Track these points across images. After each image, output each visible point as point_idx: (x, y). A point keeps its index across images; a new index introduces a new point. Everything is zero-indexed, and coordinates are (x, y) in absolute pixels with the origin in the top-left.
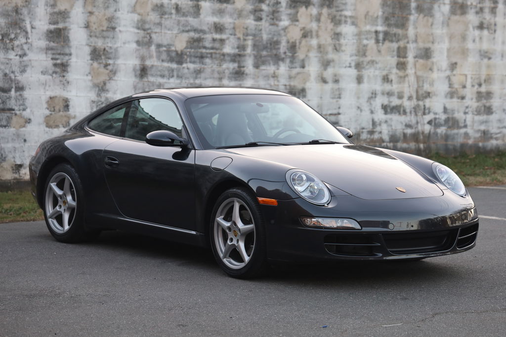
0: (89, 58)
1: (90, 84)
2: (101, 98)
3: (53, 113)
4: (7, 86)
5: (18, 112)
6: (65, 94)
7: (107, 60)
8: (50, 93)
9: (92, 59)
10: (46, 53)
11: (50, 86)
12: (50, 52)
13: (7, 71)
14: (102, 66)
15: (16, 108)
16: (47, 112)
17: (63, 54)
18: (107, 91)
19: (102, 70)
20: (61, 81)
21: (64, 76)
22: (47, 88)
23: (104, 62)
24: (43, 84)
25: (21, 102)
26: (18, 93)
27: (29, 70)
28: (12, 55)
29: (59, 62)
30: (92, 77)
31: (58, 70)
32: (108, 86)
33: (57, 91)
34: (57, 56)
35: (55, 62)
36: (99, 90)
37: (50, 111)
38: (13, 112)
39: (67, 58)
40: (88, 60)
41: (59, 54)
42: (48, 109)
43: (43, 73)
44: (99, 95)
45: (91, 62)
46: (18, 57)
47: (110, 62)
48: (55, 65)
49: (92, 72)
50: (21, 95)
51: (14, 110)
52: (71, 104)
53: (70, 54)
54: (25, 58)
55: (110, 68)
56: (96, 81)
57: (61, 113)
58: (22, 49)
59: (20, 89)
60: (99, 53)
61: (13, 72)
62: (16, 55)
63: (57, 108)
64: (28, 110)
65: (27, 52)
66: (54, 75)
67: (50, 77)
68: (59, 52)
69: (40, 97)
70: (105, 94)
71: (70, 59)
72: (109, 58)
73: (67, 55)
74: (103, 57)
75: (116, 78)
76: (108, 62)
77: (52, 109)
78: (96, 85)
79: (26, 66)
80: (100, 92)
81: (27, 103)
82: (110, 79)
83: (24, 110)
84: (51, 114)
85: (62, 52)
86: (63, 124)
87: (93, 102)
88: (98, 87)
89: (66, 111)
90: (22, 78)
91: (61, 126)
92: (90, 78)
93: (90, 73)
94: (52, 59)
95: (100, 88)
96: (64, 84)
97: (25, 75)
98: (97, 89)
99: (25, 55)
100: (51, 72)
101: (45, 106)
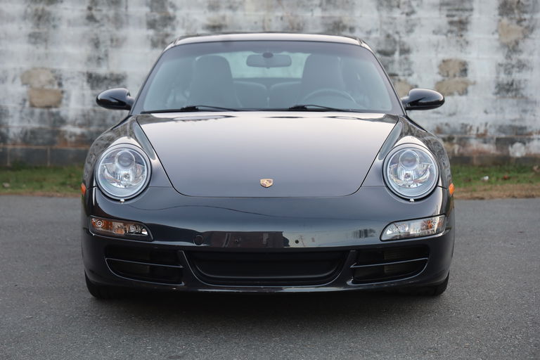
0: (497, 12)
1: (497, 44)
2: (512, 59)
3: (446, 79)
4: (389, 48)
5: (402, 78)
6: (463, 57)
7: (521, 14)
8: (442, 56)
9: (501, 14)
10: (440, 10)
11: (443, 47)
12: (445, 8)
13: (391, 32)
14: (514, 22)
15: (400, 73)
16: (439, 78)
17: (462, 10)
18: (521, 51)
19: (514, 26)
20: (458, 41)
21: (461, 36)
22: (440, 49)
23: (517, 17)
24: (435, 46)
25: (406, 66)
26: (403, 56)
27: (417, 30)
28: (397, 14)
29: (456, 19)
30: (500, 35)
31: (455, 28)
32: (521, 46)
33: (453, 54)
34: (454, 13)
35: (451, 19)
36: (509, 51)
37: (443, 76)
38: (396, 77)
39: (467, 14)
40: (494, 16)
41: (457, 10)
42: (440, 73)
43: (435, 32)
44: (508, 57)
45: (499, 17)
46: (404, 16)
47: (526, 16)
48: (451, 23)
49: (500, 30)
50: (406, 59)
51: (397, 75)
52: (470, 68)
53: (472, 10)
54: (413, 17)
55: (525, 24)
56: (505, 40)
57: (457, 79)
58: (410, 6)
59: (405, 51)
60: (511, 6)
61: (397, 33)
62: (402, 13)
63: (451, 73)
64: (415, 76)
65: (416, 9)
66: (449, 35)
67: (444, 37)
68: (457, 7)
69: (431, 60)
70: (518, 56)
71: (470, 15)
72: (525, 12)
73: (467, 10)
74: (516, 11)
75: (533, 36)
76: (523, 17)
77: (446, 74)
78: (504, 45)
79: (414, 25)
80: (510, 53)
81: (414, 67)
82: (525, 37)
83: (410, 75)
84: (443, 80)
85: (461, 7)
86: (458, 91)
87: (500, 65)
88: (508, 47)
89: (463, 76)
90: (408, 40)
91: (456, 93)
92: (497, 36)
93: (497, 31)
94: (448, 16)
95: (511, 48)
96: (461, 45)
97: (413, 36)
98: (506, 50)
99: (413, 12)
100: (445, 31)
101: (436, 70)
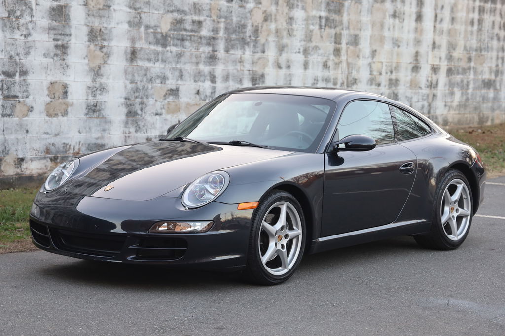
0: (86, 39)
1: (87, 68)
2: (96, 83)
3: (53, 100)
4: (12, 70)
5: (21, 100)
6: (65, 80)
7: (102, 41)
8: (51, 79)
9: (89, 41)
10: (49, 33)
11: (51, 70)
12: (52, 32)
13: (13, 53)
14: (98, 48)
15: (20, 95)
16: (48, 99)
17: (63, 35)
18: (102, 75)
19: (98, 53)
20: (61, 65)
21: (64, 59)
22: (49, 72)
23: (100, 44)
24: (45, 68)
25: (25, 88)
26: (22, 78)
27: (32, 52)
28: (17, 35)
29: (60, 43)
30: (89, 60)
31: (59, 52)
32: (102, 71)
33: (57, 77)
34: (59, 37)
35: (56, 43)
36: (95, 75)
37: (51, 98)
38: (17, 99)
39: (67, 38)
40: (85, 42)
41: (60, 35)
42: (49, 96)
43: (45, 55)
44: (94, 80)
45: (89, 43)
46: (23, 38)
47: (105, 43)
48: (56, 47)
49: (89, 56)
50: (24, 80)
51: (17, 97)
52: (70, 90)
53: (70, 35)
54: (29, 39)
55: (104, 50)
56: (93, 65)
57: (60, 100)
58: (27, 28)
59: (24, 73)
60: (96, 34)
61: (18, 54)
62: (22, 35)
63: (57, 96)
64: (31, 97)
65: (32, 31)
66: (55, 58)
67: (52, 60)
68: (60, 32)
69: (42, 83)
70: (100, 79)
71: (70, 41)
72: (104, 40)
73: (67, 35)
74: (99, 39)
75: (109, 62)
76: (103, 44)
77: (53, 96)
78: (92, 70)
79: (30, 47)
80: (95, 77)
81: (31, 89)
82: (105, 62)
83: (27, 97)
84: (51, 102)
85: (63, 32)
86: (61, 113)
87: (89, 88)
88: (94, 71)
89: (64, 98)
90: (26, 61)
91: (60, 114)
92: (86, 61)
93: (87, 56)
94: (54, 40)
95: (96, 73)
96: (63, 68)
97: (30, 58)
98: (93, 74)
99: (29, 35)
100: (52, 54)
101: (46, 92)
